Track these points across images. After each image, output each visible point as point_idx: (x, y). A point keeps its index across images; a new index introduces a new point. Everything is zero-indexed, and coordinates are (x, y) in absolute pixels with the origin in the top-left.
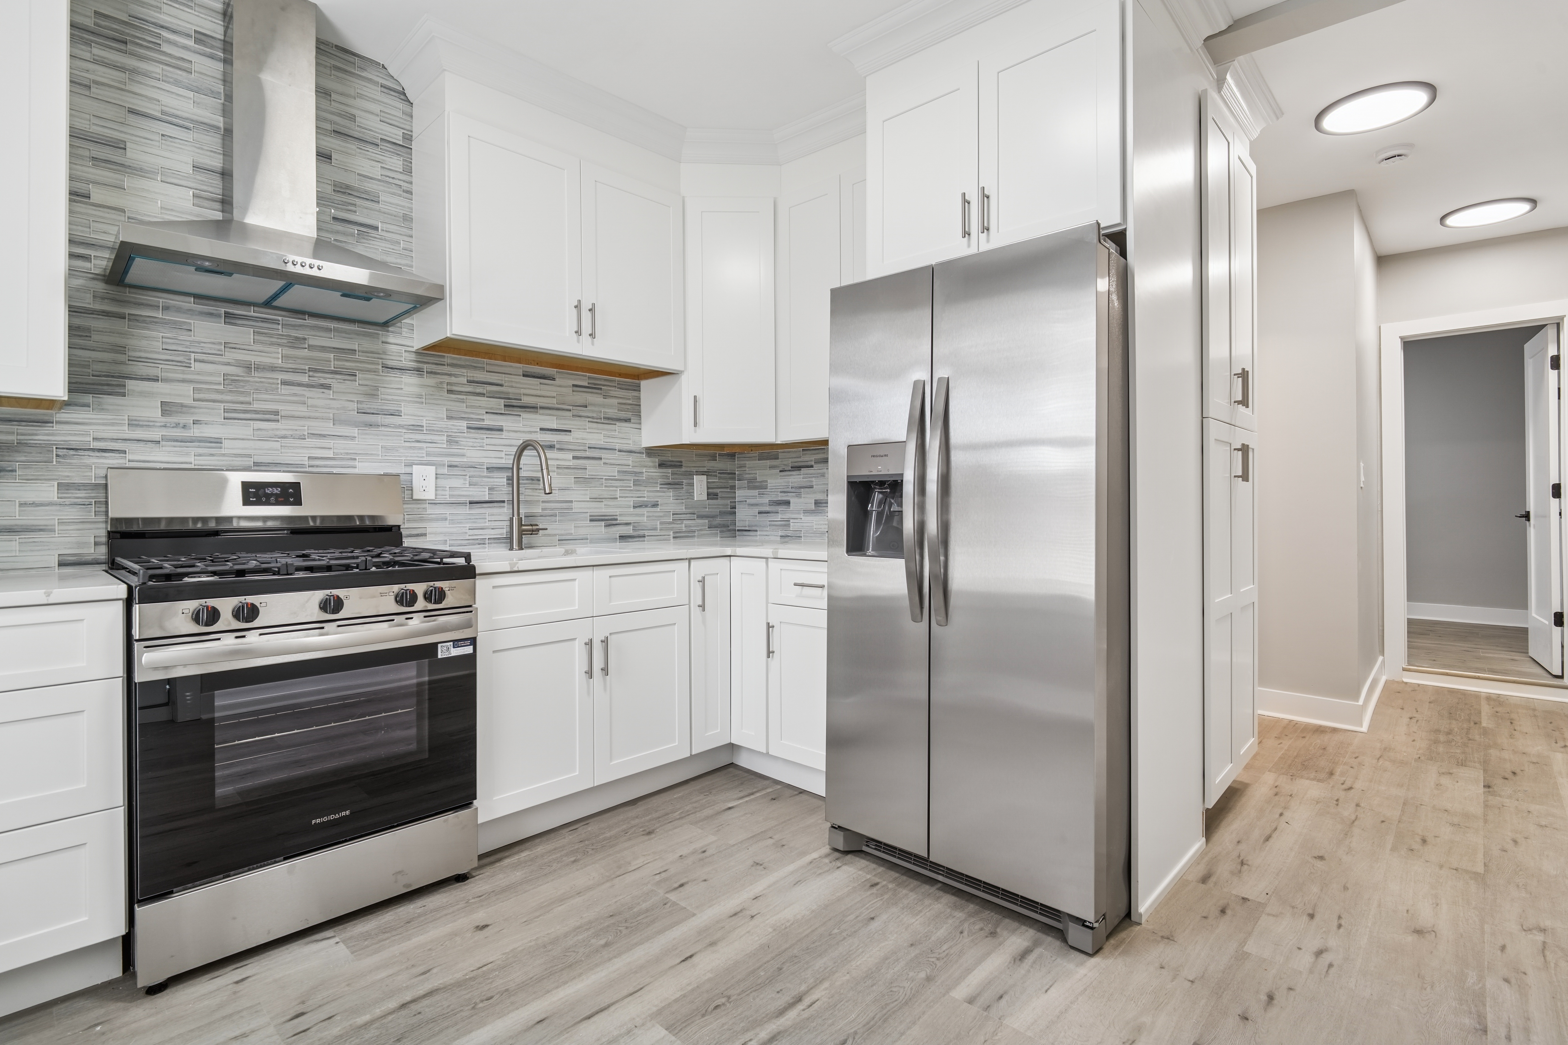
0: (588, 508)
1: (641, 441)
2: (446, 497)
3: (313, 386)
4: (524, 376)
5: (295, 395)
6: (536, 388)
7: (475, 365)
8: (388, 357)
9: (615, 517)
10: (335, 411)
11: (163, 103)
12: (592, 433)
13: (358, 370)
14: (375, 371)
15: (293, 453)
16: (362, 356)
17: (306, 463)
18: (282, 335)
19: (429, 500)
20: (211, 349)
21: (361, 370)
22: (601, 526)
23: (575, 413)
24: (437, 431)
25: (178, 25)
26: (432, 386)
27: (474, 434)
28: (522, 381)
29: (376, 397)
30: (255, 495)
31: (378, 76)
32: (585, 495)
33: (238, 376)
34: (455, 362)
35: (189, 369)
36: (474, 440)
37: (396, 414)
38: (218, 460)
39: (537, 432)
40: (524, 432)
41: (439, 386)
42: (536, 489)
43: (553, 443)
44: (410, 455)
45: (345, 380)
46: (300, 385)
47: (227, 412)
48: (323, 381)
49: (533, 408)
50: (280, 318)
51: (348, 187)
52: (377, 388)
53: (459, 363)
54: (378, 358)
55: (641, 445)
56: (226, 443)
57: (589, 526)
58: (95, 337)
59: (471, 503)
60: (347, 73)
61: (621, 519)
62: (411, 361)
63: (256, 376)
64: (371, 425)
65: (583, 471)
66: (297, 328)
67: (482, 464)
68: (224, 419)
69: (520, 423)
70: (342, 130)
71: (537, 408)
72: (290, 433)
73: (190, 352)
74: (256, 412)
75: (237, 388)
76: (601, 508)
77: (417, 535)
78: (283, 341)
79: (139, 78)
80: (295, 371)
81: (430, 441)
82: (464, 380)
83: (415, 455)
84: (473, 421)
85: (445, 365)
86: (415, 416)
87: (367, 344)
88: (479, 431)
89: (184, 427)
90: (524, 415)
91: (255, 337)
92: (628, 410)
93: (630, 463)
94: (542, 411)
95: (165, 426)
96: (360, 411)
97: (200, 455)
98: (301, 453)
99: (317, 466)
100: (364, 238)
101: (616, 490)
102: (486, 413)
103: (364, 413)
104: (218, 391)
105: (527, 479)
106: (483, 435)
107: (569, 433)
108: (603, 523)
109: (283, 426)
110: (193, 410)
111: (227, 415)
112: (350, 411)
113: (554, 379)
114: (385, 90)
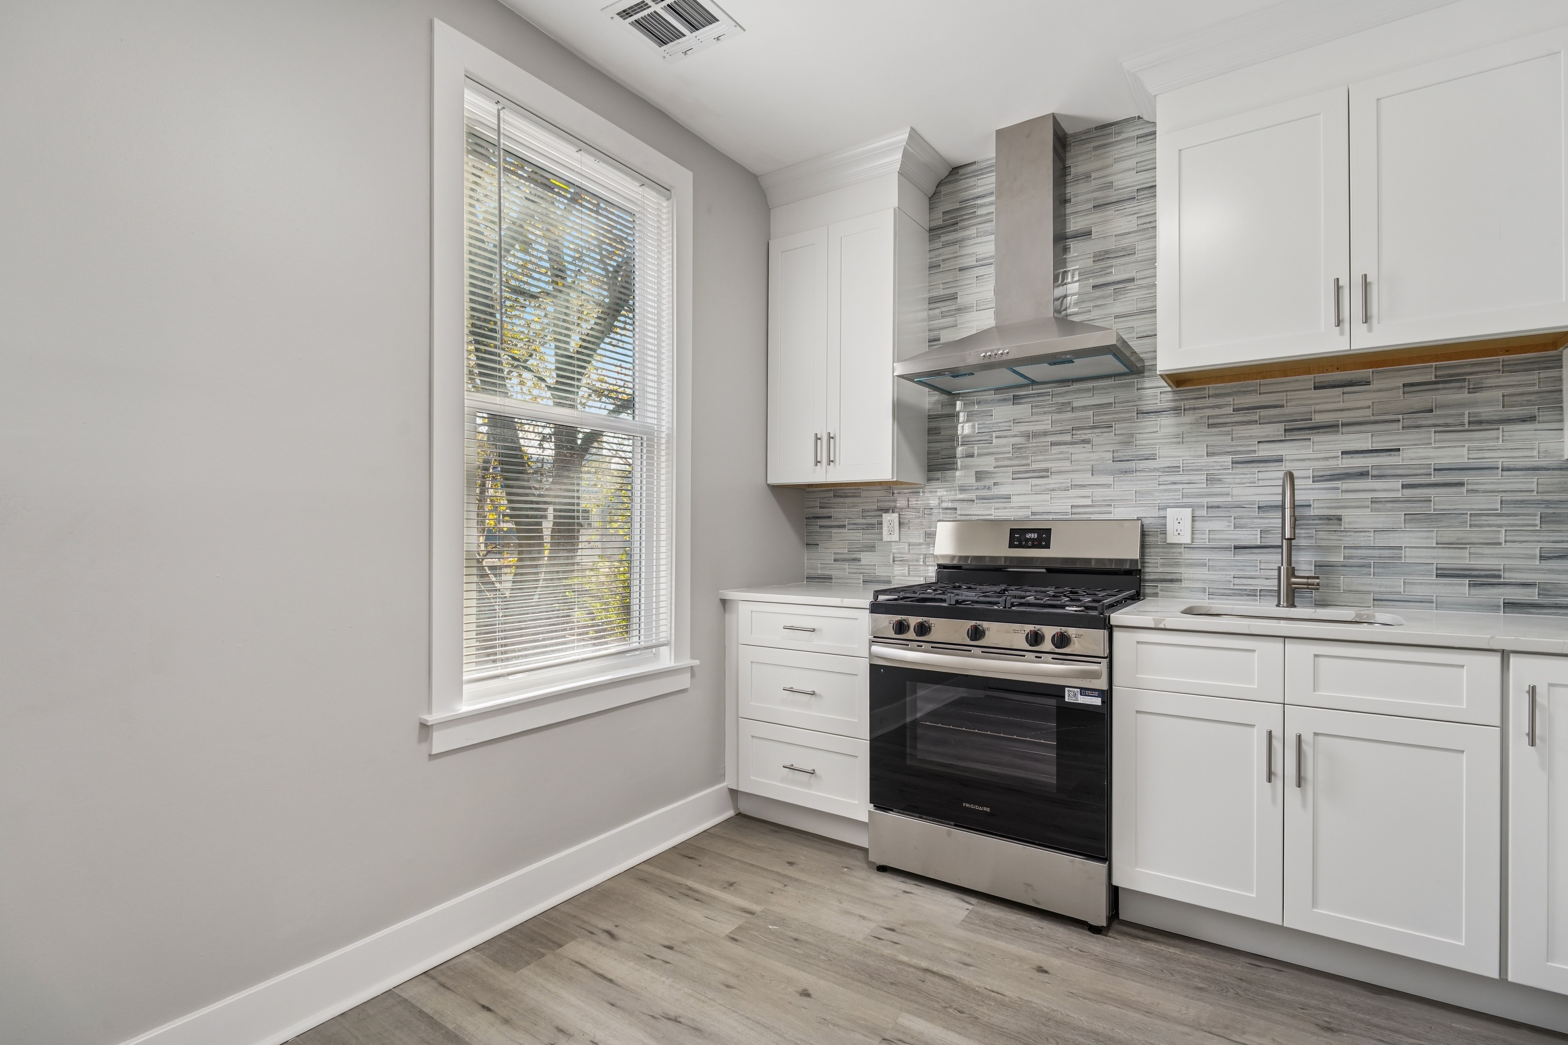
0: (1434, 558)
1: (1562, 450)
2: (1202, 540)
3: (1075, 443)
4: (1315, 388)
5: (1062, 453)
6: (1337, 400)
7: (1245, 389)
8: (1143, 403)
9: (1496, 573)
10: (1094, 463)
11: (978, 253)
12: (1444, 447)
13: (1114, 421)
14: (1130, 420)
15: (1059, 503)
16: (1119, 407)
17: (1070, 511)
18: (1052, 404)
19: (1184, 544)
20: (1004, 426)
21: (1117, 421)
22: (1464, 585)
23: (1407, 423)
24: (1197, 470)
25: (986, 190)
26: (1191, 424)
27: (1240, 469)
28: (1313, 396)
29: (1132, 444)
30: (1019, 539)
31: (1134, 130)
32: (1428, 538)
33: (1022, 444)
34: (1218, 392)
35: (991, 445)
36: (1242, 476)
37: (1152, 458)
38: (1009, 512)
39: (1338, 457)
40: (1315, 459)
41: (1197, 423)
42: (1335, 531)
43: (1366, 469)
44: (1165, 498)
45: (1102, 433)
46: (1065, 444)
47: (1015, 474)
48: (1084, 437)
49: (1332, 427)
50: (1050, 390)
51: (1106, 252)
52: (1132, 435)
53: (1223, 391)
54: (1134, 406)
55: (1562, 456)
56: (1014, 498)
57: (1437, 584)
58: (943, 432)
59: (1236, 548)
60: (1106, 146)
61: (1508, 577)
62: (1167, 401)
63: (1034, 441)
64: (1126, 472)
65: (1426, 504)
66: (1063, 395)
67: (1253, 502)
68: (1013, 479)
69: (1310, 448)
70: (1101, 202)
71: (1337, 426)
72: (1058, 486)
73: (992, 432)
74: (1034, 471)
75: (1021, 454)
76: (1463, 558)
77: (1172, 581)
78: (1053, 409)
79: (964, 243)
80: (1061, 432)
81: (1187, 482)
82: (1230, 410)
83: (1170, 497)
84: (1241, 454)
85: (1205, 398)
86: (1171, 457)
87: (1123, 395)
88: (1249, 465)
89: (989, 488)
90: (1316, 438)
91: (1033, 410)
92: (1529, 403)
93: (1534, 487)
94: (1345, 429)
95: (978, 489)
96: (1116, 459)
97: (998, 509)
98: (1065, 503)
99: (1079, 513)
100: (1121, 294)
101: (1499, 531)
102: (1259, 442)
103: (1120, 461)
104: (1009, 458)
105: (1320, 519)
106: (1254, 469)
107: (1397, 453)
108: (1466, 581)
109: (1053, 481)
110: (994, 475)
111: (1015, 476)
112: (1107, 460)
113: (1368, 383)
114: (1141, 140)
